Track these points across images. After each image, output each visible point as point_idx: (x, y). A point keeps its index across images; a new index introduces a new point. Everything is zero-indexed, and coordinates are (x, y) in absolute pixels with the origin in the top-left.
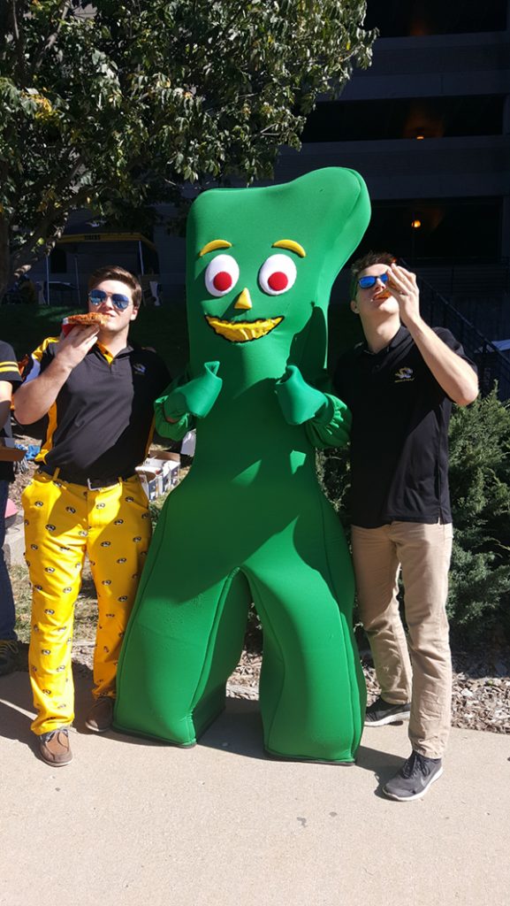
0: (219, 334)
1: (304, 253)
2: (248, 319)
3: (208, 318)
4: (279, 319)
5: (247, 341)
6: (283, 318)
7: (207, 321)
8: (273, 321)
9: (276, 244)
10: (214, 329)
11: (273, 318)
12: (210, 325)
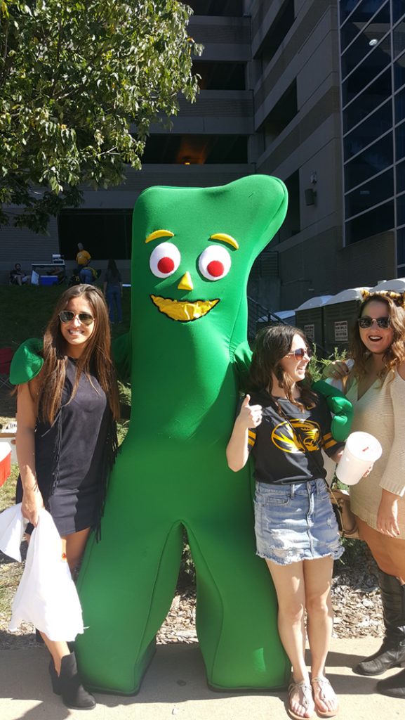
0: (163, 313)
1: (237, 246)
2: (190, 299)
3: (153, 297)
4: (214, 302)
5: (189, 321)
6: (219, 300)
7: (152, 299)
8: (211, 303)
9: (213, 236)
10: (158, 307)
11: (211, 301)
12: (154, 304)
